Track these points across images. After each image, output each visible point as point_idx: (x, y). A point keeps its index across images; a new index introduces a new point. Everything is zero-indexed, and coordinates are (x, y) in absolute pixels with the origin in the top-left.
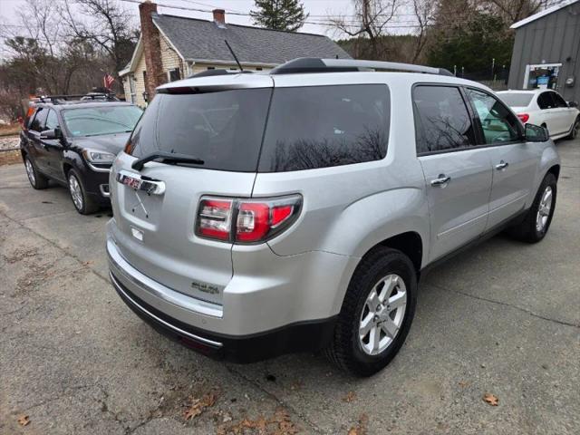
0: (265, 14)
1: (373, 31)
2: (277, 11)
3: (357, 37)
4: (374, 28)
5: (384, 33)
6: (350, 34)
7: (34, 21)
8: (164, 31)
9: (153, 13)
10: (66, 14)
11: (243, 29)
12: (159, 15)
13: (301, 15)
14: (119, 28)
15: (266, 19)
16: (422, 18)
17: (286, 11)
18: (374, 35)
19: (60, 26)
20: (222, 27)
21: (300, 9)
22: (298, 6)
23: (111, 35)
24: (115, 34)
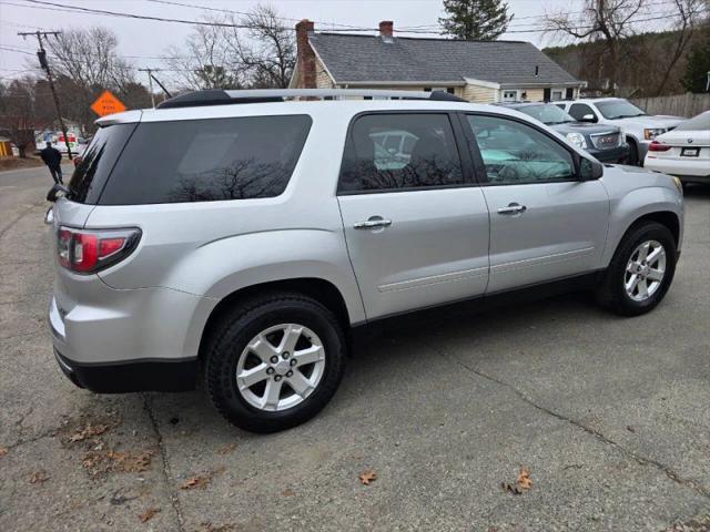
0: (456, 20)
1: (610, 30)
2: (472, 15)
3: (586, 40)
4: (613, 26)
5: (627, 31)
6: (576, 35)
7: (203, 50)
8: (318, 52)
9: (309, 33)
10: (233, 40)
11: (416, 42)
12: (316, 35)
13: (503, 18)
14: (287, 51)
15: (458, 26)
16: (685, 7)
17: (484, 15)
18: (612, 34)
19: (227, 53)
20: (388, 41)
21: (503, 10)
22: (501, 6)
23: (278, 60)
24: (281, 58)
